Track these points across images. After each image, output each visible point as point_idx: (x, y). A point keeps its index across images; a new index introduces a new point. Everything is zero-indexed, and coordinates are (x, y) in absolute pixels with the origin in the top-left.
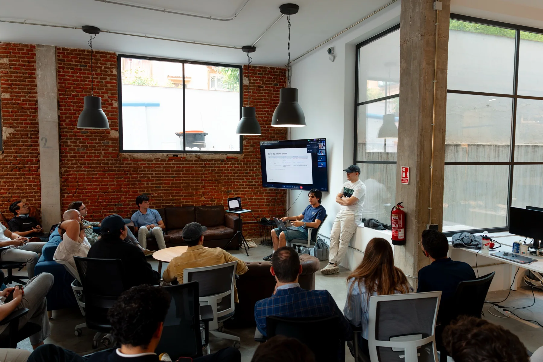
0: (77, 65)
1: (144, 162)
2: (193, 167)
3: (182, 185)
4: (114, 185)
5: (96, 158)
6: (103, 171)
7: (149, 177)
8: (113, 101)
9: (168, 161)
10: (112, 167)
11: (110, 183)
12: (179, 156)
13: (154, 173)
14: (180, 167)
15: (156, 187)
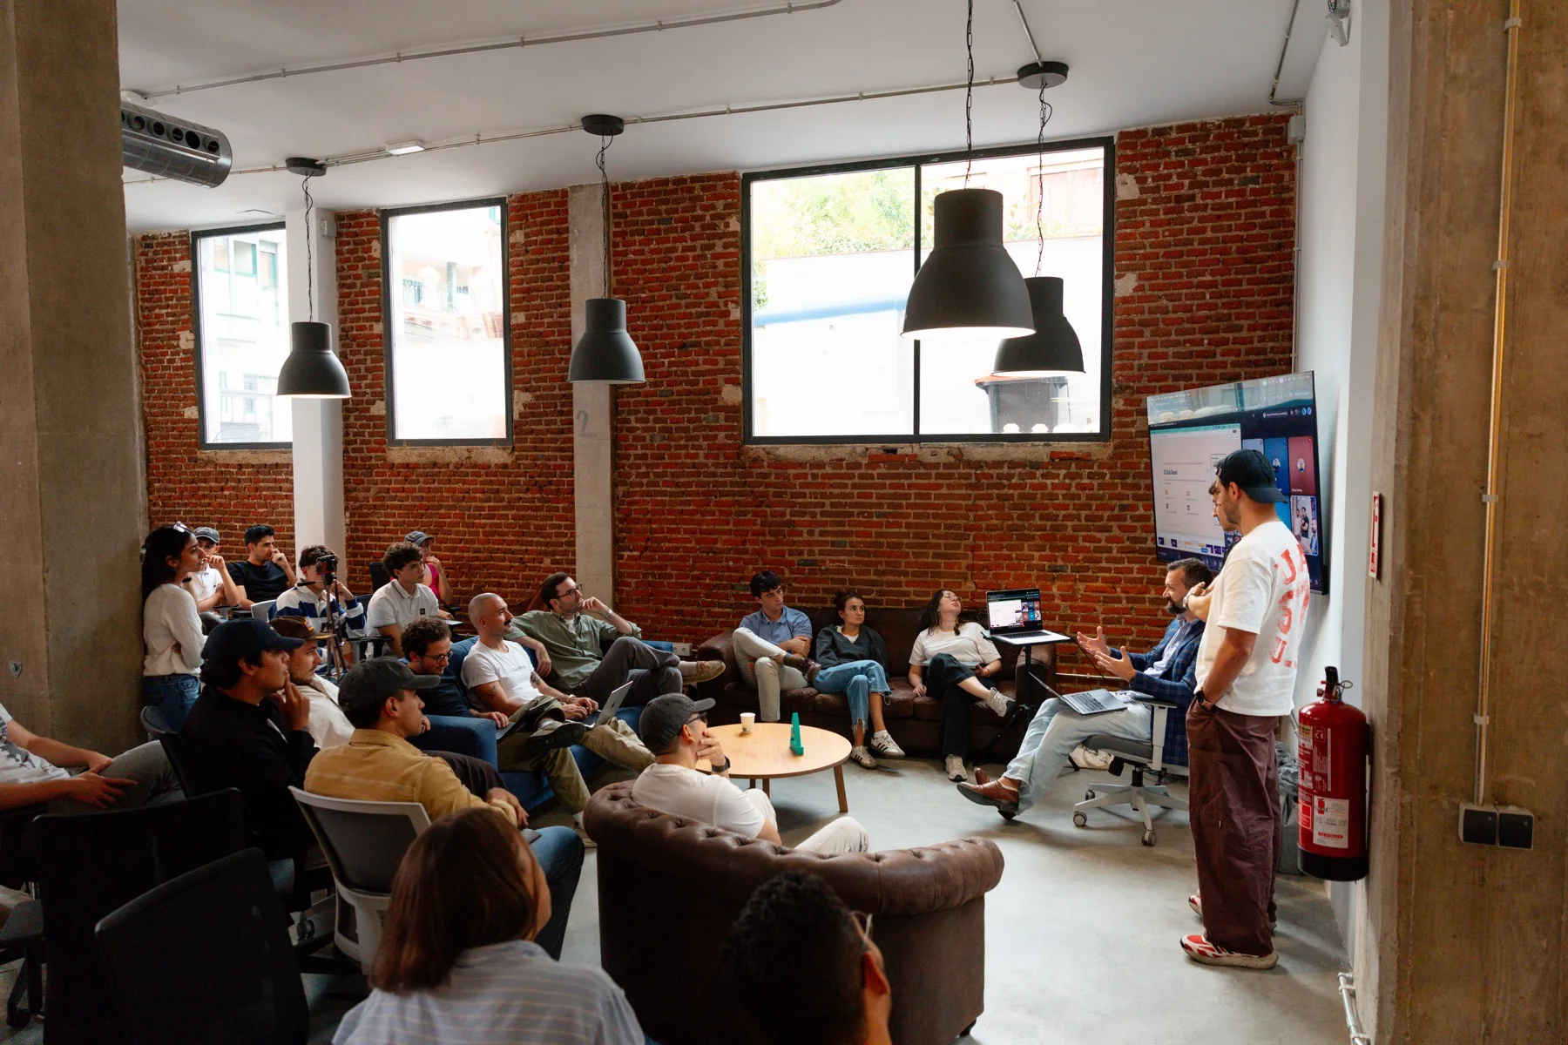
0: (652, 222)
1: (800, 471)
2: (939, 486)
3: (905, 541)
4: (729, 532)
5: (688, 461)
6: (705, 494)
7: (813, 515)
8: (731, 306)
9: (868, 466)
10: (724, 484)
11: (720, 527)
12: (900, 452)
13: (827, 502)
14: (901, 486)
15: (833, 543)
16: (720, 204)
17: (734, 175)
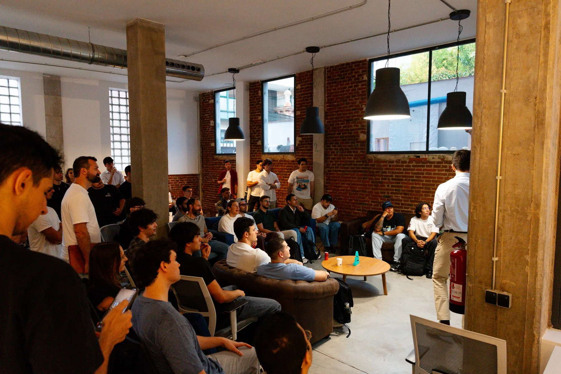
0: (339, 79)
1: (385, 164)
2: (435, 170)
3: (422, 190)
4: (361, 185)
5: (348, 160)
6: (353, 171)
7: (389, 179)
8: (363, 106)
9: (409, 162)
10: (359, 168)
11: (357, 183)
12: (421, 157)
13: (394, 175)
14: (421, 170)
15: (396, 190)
16: (361, 71)
17: (365, 60)
